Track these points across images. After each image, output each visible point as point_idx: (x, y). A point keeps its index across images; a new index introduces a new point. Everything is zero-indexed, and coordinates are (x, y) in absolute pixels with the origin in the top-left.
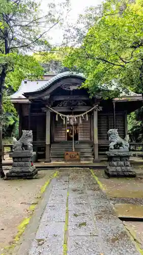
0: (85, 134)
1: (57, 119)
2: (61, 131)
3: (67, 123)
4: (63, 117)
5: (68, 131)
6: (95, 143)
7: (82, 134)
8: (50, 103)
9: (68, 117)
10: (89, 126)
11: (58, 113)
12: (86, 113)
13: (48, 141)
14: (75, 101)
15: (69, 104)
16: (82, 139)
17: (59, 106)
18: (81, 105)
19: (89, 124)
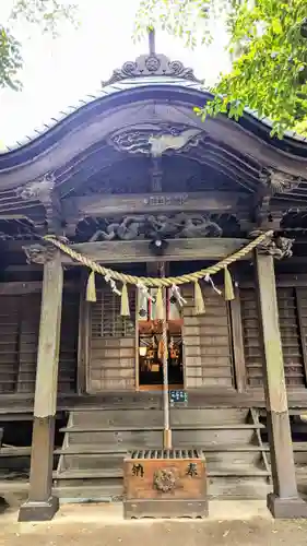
0: (212, 362)
1: (91, 296)
2: (115, 354)
3: (140, 319)
4: (119, 284)
5: (143, 351)
6: (274, 408)
7: (199, 361)
8: (64, 224)
9: (140, 282)
10: (225, 331)
11: (96, 267)
12: (224, 265)
13: (45, 403)
14: (172, 215)
15: (147, 230)
16: (199, 383)
17: (101, 238)
18: (198, 235)
19: (224, 320)
